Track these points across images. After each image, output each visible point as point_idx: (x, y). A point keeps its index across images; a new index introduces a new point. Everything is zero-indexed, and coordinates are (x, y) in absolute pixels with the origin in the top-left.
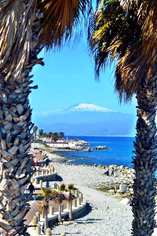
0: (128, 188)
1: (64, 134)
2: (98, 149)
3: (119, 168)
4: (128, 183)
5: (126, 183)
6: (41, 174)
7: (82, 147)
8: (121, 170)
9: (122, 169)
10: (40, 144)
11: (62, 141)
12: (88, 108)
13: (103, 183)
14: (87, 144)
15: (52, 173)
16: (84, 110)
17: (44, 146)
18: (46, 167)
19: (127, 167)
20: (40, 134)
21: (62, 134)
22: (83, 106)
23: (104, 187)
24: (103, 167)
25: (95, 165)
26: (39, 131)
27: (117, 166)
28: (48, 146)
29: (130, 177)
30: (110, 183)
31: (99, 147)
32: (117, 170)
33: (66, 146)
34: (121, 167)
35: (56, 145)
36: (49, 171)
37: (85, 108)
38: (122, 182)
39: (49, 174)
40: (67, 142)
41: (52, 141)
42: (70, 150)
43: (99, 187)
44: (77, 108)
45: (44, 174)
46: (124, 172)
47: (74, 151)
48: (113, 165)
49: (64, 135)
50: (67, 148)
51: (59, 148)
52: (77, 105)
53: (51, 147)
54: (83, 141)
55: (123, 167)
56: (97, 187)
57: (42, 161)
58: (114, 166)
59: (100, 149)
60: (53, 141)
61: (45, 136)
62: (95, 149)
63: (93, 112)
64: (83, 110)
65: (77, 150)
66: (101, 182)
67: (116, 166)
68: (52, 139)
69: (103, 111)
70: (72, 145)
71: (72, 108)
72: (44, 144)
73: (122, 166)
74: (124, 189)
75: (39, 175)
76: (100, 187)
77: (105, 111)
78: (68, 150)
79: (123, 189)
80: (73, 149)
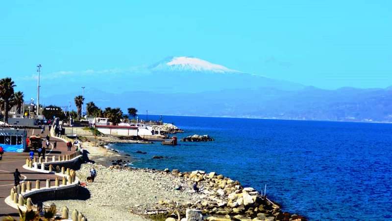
0: (201, 216)
1: (136, 111)
2: (192, 140)
3: (207, 177)
4: (211, 205)
5: (207, 205)
6: (45, 186)
7: (164, 136)
8: (211, 180)
9: (213, 179)
10: (84, 129)
11: (128, 125)
12: (190, 65)
13: (163, 204)
14: (177, 130)
15: (69, 184)
16: (182, 68)
17: (92, 134)
18: (64, 173)
19: (220, 176)
20: (89, 111)
21: (133, 111)
22: (181, 61)
23: (162, 212)
24: (180, 174)
25: (165, 170)
26: (87, 106)
27: (204, 174)
28: (100, 133)
29: (222, 195)
30: (177, 205)
31: (195, 136)
32: (203, 180)
33: (133, 133)
34: (212, 174)
35: (115, 132)
36: (62, 180)
37: (183, 65)
38: (200, 202)
39: (62, 186)
40: (137, 126)
41: (109, 124)
42: (139, 141)
43: (152, 213)
44: (170, 64)
45: (50, 186)
46: (213, 184)
47: (147, 142)
48: (197, 171)
49: (137, 113)
50: (134, 138)
51: (121, 138)
52: (170, 58)
53: (104, 135)
54: (170, 126)
55: (215, 175)
56: (149, 213)
57: (67, 160)
58: (198, 173)
59: (195, 140)
60: (111, 123)
61: (98, 114)
62: (187, 140)
63: (199, 72)
64: (180, 68)
65: (152, 141)
66: (160, 202)
67: (203, 172)
68: (109, 121)
69: (216, 71)
70: (145, 131)
71: (160, 65)
72: (92, 129)
73: (214, 173)
74: (193, 216)
75: (39, 188)
76: (154, 213)
77: (221, 71)
78: (135, 141)
79: (193, 218)
80: (145, 140)
